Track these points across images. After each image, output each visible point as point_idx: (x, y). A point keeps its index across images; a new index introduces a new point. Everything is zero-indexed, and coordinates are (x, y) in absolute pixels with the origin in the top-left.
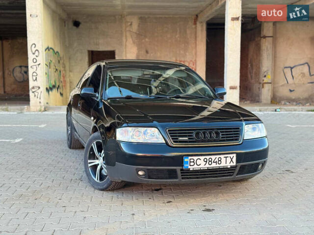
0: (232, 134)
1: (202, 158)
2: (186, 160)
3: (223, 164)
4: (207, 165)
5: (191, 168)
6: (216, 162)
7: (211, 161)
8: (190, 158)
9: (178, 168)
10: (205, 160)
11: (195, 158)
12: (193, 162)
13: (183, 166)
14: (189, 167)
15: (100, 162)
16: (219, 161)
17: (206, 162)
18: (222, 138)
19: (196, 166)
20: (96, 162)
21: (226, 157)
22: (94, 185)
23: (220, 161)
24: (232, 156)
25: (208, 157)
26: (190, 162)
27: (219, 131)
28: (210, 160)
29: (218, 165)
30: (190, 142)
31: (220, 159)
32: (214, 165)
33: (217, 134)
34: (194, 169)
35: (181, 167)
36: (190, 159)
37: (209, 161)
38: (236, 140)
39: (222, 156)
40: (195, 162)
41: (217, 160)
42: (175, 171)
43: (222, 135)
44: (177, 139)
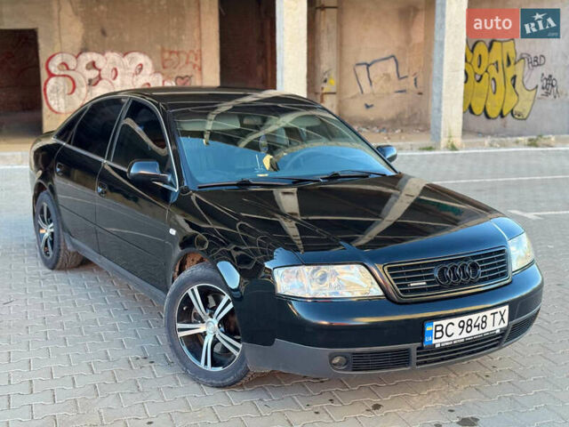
0: (495, 265)
1: (456, 321)
2: (428, 328)
3: (489, 328)
4: (465, 335)
5: (437, 343)
6: (478, 326)
7: (470, 325)
8: (435, 323)
9: (413, 346)
10: (462, 324)
11: (444, 323)
12: (441, 331)
13: (422, 341)
14: (434, 342)
15: (210, 328)
16: (483, 322)
17: (463, 327)
18: (483, 274)
19: (445, 339)
20: (201, 328)
21: (494, 314)
22: (198, 376)
23: (485, 322)
24: (502, 309)
25: (465, 318)
26: (436, 331)
27: (475, 261)
28: (469, 323)
29: (482, 331)
30: (430, 289)
31: (484, 319)
32: (475, 332)
33: (474, 267)
34: (443, 345)
35: (419, 344)
36: (436, 326)
37: (468, 326)
38: (503, 275)
39: (488, 313)
40: (444, 330)
41: (480, 321)
42: (407, 352)
43: (482, 268)
44: (406, 285)
